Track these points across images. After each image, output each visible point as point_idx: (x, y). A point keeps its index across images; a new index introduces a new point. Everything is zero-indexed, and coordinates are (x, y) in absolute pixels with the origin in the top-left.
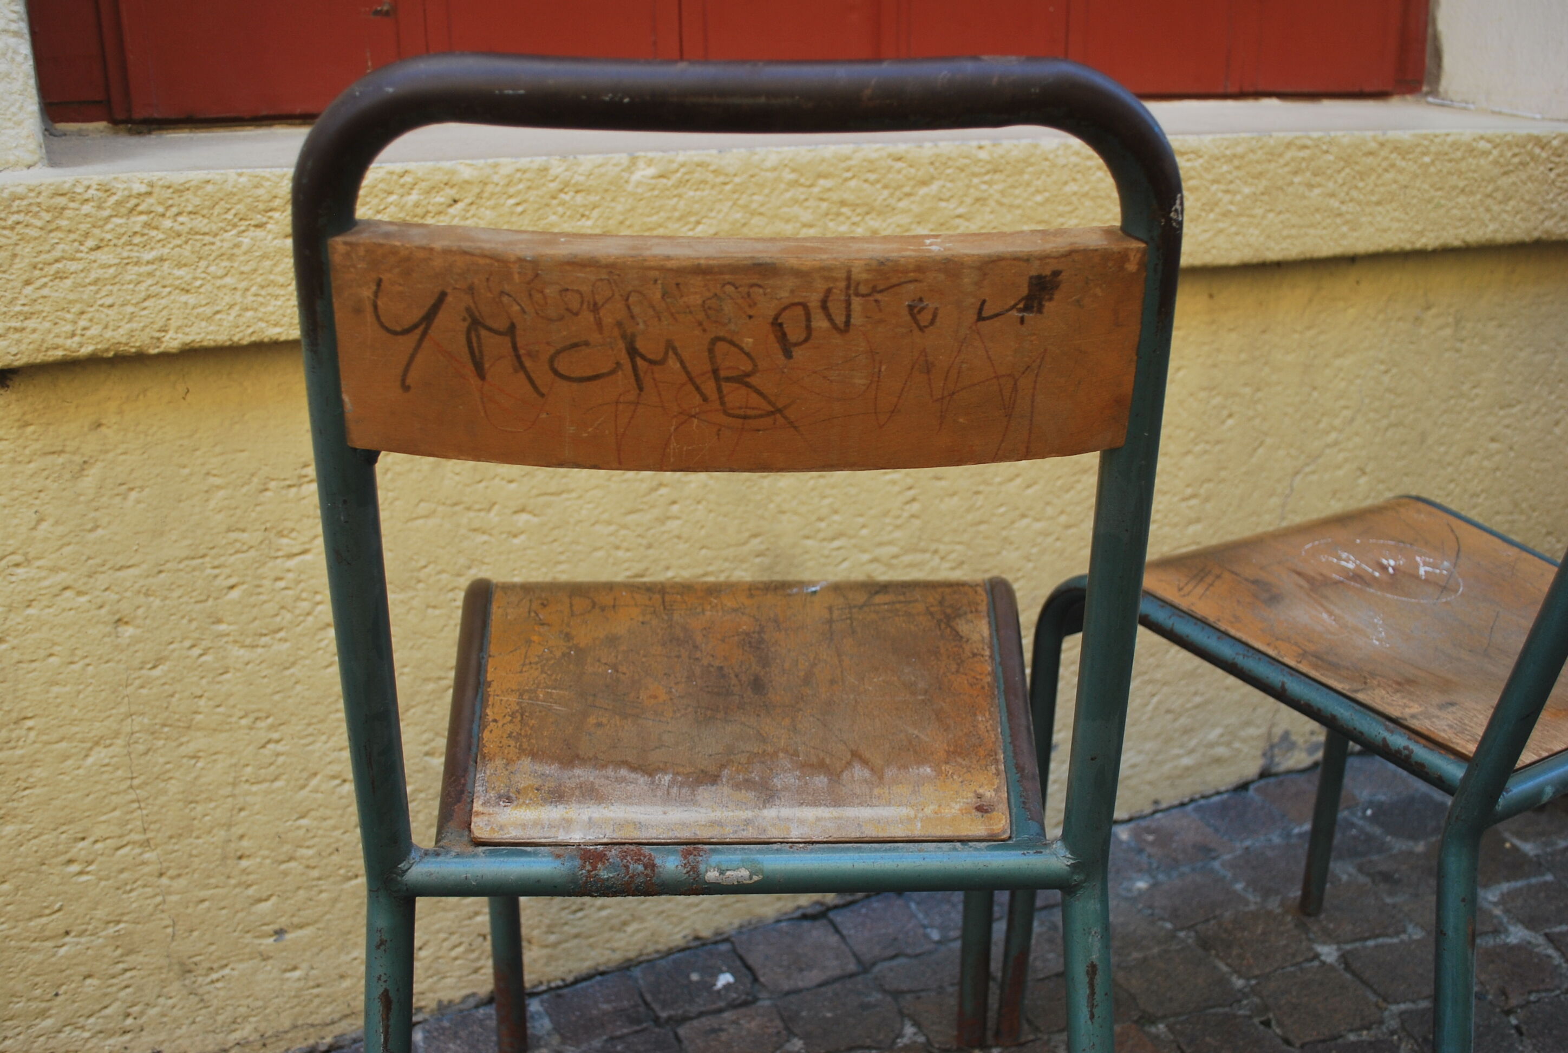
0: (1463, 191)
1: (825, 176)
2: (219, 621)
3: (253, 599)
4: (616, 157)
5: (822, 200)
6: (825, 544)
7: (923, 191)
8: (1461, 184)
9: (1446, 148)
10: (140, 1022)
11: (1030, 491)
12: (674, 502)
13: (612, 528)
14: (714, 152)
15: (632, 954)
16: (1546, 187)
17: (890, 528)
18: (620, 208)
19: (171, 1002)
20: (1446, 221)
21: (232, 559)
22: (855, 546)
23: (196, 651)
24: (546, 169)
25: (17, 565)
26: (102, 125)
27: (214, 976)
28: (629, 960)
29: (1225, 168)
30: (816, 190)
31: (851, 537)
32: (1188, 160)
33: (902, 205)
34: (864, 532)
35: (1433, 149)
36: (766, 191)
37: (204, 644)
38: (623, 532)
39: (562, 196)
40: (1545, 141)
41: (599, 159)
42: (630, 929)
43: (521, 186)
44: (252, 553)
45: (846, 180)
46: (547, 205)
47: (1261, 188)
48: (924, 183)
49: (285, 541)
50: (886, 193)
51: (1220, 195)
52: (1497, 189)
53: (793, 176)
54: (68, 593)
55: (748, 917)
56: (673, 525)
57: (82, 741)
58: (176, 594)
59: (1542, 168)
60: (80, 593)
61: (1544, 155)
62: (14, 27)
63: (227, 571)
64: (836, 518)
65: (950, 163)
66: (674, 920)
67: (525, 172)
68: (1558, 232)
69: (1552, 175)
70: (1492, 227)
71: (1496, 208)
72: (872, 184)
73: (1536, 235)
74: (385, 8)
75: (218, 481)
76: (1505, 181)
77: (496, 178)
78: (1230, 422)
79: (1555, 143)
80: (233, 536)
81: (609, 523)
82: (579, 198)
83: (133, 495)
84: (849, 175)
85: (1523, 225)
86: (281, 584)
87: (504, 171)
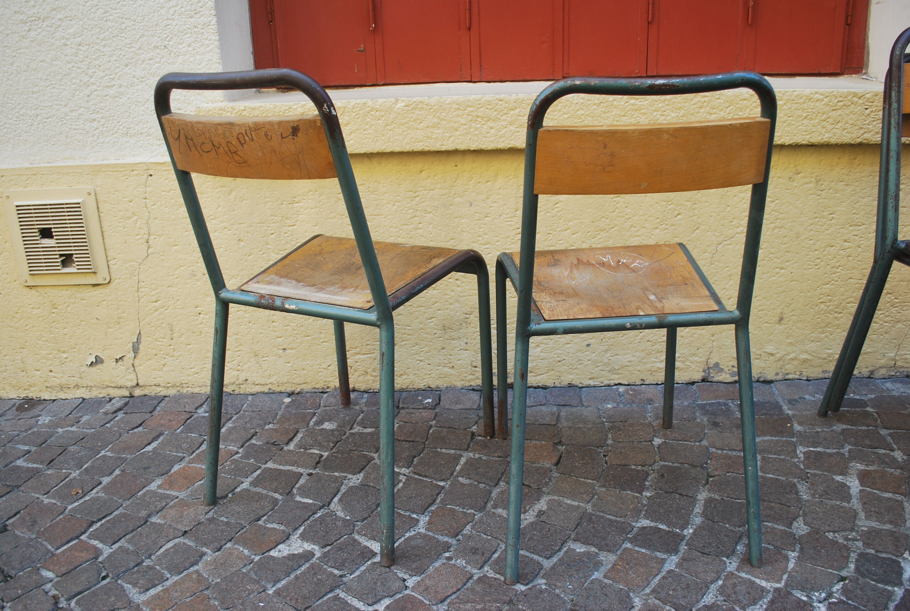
0: (806, 118)
1: (470, 107)
2: (268, 244)
3: (278, 238)
4: (390, 99)
5: (469, 115)
6: (481, 246)
7: (512, 112)
8: (805, 115)
9: (793, 97)
10: (243, 368)
11: (574, 236)
12: (420, 223)
13: (397, 230)
14: (427, 98)
15: (404, 387)
16: (863, 117)
17: (509, 243)
18: (392, 117)
19: (252, 364)
20: (796, 132)
21: (272, 225)
22: (494, 248)
23: (261, 253)
24: (366, 103)
25: (212, 219)
26: (274, 89)
27: (264, 359)
28: (402, 389)
29: (660, 105)
30: (466, 111)
31: (492, 245)
32: (640, 102)
33: (502, 117)
34: (498, 243)
35: (785, 98)
36: (447, 112)
37: (264, 251)
38: (401, 232)
39: (371, 112)
40: (860, 94)
41: (384, 100)
42: (404, 377)
43: (357, 109)
44: (278, 224)
45: (478, 108)
46: (366, 115)
47: (681, 114)
48: (512, 110)
49: (288, 221)
50: (496, 113)
51: (658, 116)
52: (829, 117)
53: (457, 106)
54: (226, 230)
55: (450, 384)
56: (419, 231)
57: (229, 276)
58: (256, 234)
59: (859, 108)
60: (229, 230)
61: (860, 101)
62: (218, 61)
63: (271, 228)
64: (486, 236)
65: (523, 102)
66: (421, 378)
67: (359, 104)
68: (874, 139)
69: (867, 111)
70: (827, 135)
71: (830, 127)
72: (490, 110)
73: (859, 140)
74: (362, 49)
75: (268, 200)
76: (834, 114)
77: (349, 106)
78: (679, 217)
79: (867, 96)
80: (273, 217)
81: (396, 228)
82: (378, 113)
83: (244, 202)
84: (480, 106)
85: (849, 136)
86: (287, 235)
87: (351, 104)
